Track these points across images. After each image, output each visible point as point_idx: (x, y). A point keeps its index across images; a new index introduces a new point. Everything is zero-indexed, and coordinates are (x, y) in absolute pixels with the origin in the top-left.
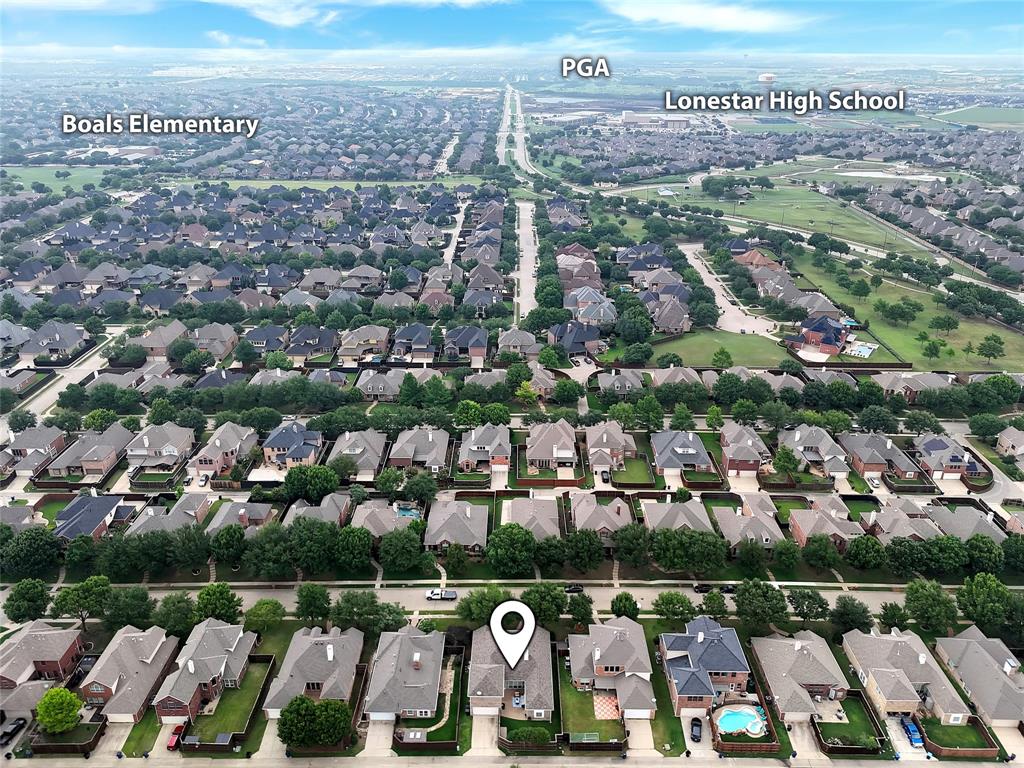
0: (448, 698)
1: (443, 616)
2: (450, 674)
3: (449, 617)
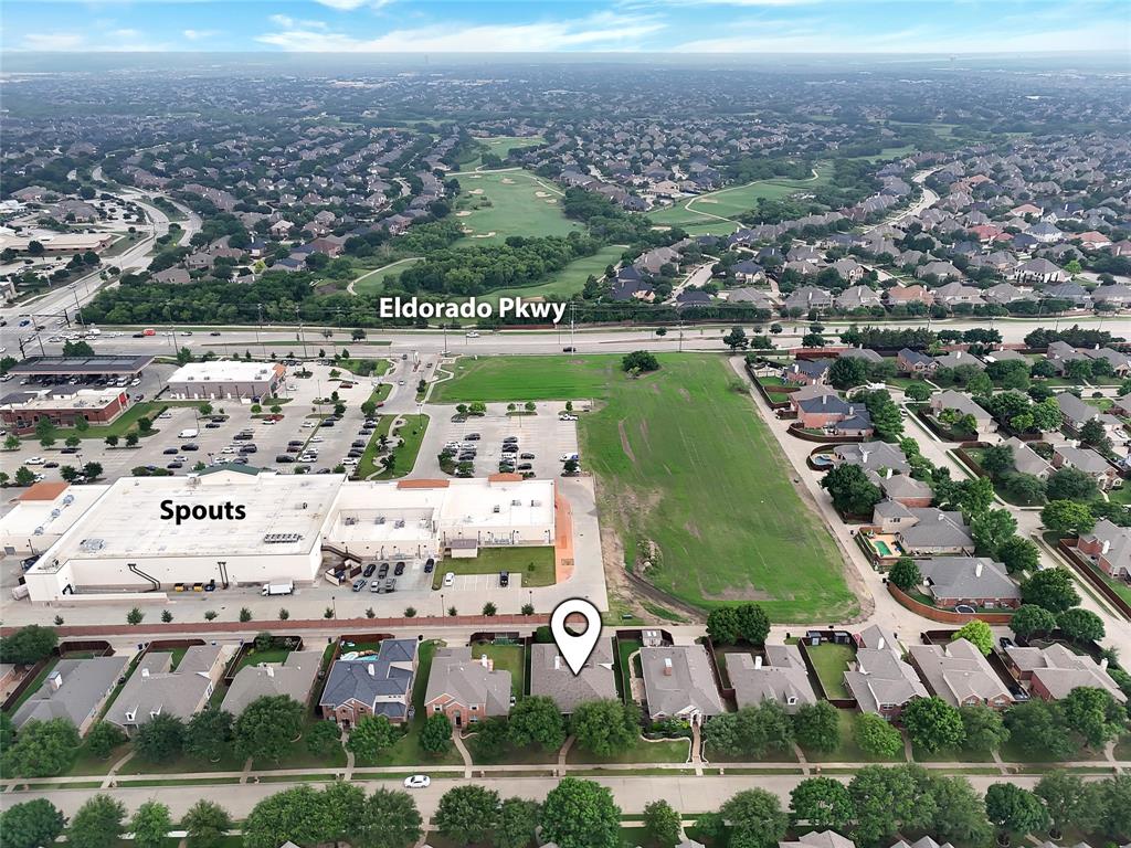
0: (633, 674)
1: (663, 766)
2: (636, 696)
3: (656, 765)
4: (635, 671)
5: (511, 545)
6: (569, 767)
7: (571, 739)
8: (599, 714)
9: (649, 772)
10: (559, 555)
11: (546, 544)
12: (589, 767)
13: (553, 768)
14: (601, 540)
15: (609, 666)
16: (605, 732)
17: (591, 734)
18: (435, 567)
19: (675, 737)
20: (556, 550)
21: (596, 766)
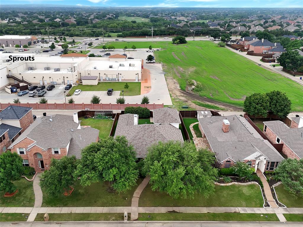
0: (194, 135)
4: (196, 134)
5: (117, 81)
6: (142, 210)
7: (145, 182)
8: (173, 153)
9: (228, 217)
10: (143, 85)
11: (137, 81)
12: (163, 210)
13: (125, 210)
14: (166, 80)
15: (177, 126)
16: (181, 170)
17: (165, 174)
18: (71, 88)
19: (243, 181)
20: (141, 83)
21: (171, 209)
